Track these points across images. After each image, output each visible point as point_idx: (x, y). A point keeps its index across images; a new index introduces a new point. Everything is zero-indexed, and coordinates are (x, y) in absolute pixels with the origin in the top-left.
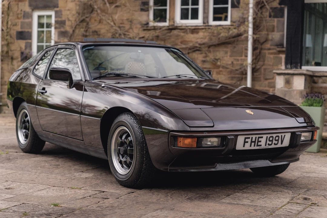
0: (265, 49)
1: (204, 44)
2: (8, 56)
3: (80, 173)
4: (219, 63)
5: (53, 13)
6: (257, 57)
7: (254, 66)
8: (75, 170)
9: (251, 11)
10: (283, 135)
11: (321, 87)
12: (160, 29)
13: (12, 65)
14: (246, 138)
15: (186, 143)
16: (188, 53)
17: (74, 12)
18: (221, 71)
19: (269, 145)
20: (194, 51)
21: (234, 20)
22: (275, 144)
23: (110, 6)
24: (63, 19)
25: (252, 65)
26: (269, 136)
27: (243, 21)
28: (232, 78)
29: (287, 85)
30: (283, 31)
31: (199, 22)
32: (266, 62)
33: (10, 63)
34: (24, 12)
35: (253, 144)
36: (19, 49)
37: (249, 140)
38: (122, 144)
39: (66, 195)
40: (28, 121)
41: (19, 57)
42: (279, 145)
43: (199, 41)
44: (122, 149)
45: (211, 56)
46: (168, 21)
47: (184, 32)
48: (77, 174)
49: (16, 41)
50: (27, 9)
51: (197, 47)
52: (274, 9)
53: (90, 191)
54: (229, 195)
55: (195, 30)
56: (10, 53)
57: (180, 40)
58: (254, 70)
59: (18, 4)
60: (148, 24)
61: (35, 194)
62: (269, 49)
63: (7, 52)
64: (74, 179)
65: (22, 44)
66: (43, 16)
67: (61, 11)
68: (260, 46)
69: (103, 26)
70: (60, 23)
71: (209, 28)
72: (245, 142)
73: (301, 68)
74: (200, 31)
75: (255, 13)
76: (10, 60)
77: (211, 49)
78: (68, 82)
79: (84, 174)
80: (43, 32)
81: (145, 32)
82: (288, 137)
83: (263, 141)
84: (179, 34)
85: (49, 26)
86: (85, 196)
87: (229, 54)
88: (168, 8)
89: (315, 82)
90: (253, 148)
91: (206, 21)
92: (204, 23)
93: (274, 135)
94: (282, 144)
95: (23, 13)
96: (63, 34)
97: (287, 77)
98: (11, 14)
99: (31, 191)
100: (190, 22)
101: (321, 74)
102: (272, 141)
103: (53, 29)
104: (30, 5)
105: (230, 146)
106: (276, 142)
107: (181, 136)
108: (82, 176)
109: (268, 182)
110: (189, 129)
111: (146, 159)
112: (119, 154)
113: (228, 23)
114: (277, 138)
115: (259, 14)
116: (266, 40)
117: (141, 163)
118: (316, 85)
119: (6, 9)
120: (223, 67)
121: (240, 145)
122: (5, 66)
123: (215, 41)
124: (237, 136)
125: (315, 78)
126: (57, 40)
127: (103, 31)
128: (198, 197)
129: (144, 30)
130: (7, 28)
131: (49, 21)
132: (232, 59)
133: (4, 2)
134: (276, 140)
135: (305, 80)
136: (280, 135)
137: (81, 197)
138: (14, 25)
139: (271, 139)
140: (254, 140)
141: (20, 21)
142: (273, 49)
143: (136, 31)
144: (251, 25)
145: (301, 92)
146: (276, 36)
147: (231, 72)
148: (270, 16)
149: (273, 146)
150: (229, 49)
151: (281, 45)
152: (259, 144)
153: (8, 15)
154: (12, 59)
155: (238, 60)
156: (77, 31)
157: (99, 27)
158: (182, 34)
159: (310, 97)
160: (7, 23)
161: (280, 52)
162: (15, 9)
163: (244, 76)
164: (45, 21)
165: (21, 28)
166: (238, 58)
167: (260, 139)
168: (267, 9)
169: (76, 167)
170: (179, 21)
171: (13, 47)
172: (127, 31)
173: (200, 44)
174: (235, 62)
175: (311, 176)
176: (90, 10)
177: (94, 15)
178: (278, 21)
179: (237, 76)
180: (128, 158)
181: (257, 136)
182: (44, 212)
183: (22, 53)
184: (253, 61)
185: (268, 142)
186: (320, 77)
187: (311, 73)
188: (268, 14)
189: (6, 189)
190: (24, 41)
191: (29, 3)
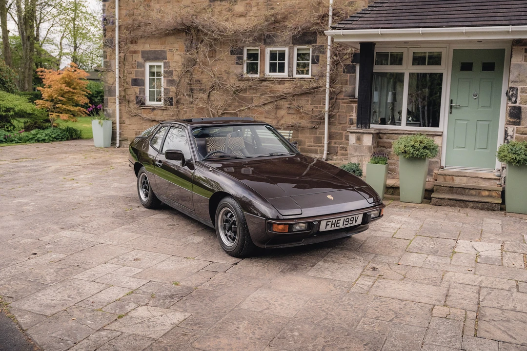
0: (340, 99)
1: (289, 93)
2: (126, 100)
3: (192, 237)
4: (301, 111)
5: (162, 64)
6: (333, 105)
7: (330, 113)
8: (189, 232)
9: (328, 67)
10: (357, 216)
11: (385, 142)
12: (253, 80)
13: (130, 107)
14: (327, 222)
15: (279, 228)
16: (276, 101)
17: (180, 64)
18: (303, 116)
19: (346, 225)
20: (281, 99)
21: (314, 75)
22: (350, 224)
23: (210, 59)
24: (171, 69)
25: (329, 112)
26: (345, 218)
27: (322, 76)
28: (312, 122)
29: (358, 142)
30: (355, 84)
31: (285, 74)
32: (340, 110)
33: (127, 106)
34: (138, 62)
35: (333, 225)
36: (134, 94)
37: (330, 223)
38: (227, 221)
39: (183, 268)
40: (147, 183)
41: (135, 100)
42: (354, 224)
43: (285, 91)
44: (227, 225)
45: (295, 104)
46: (259, 74)
47: (272, 83)
48: (190, 238)
49: (131, 86)
50: (140, 60)
51: (283, 96)
52: (347, 66)
53: (202, 262)
54: (313, 265)
55: (281, 81)
56: (127, 97)
57: (269, 90)
58: (330, 117)
59: (132, 56)
60: (242, 75)
61: (159, 267)
62: (343, 99)
63: (124, 96)
64: (188, 245)
65: (137, 89)
66: (154, 66)
67: (169, 62)
68: (335, 96)
69: (204, 76)
70: (169, 73)
71: (293, 81)
72: (327, 225)
73: (369, 128)
74: (286, 82)
75: (331, 69)
76: (127, 103)
77: (295, 98)
78: (180, 162)
79: (196, 237)
80: (154, 79)
81: (240, 82)
82: (360, 217)
83: (341, 223)
84: (268, 85)
85: (159, 74)
86: (199, 269)
87: (310, 102)
88: (259, 62)
89: (380, 138)
90: (333, 228)
91: (291, 75)
92: (289, 76)
93: (350, 217)
94: (356, 223)
95: (136, 63)
96: (171, 82)
97: (358, 135)
98: (127, 64)
99: (155, 262)
100: (277, 75)
101: (386, 131)
102: (348, 222)
103: (162, 77)
104: (143, 57)
105: (315, 230)
106: (351, 222)
107: (276, 223)
108: (194, 241)
109: (343, 245)
110: (282, 217)
111: (247, 237)
112: (225, 229)
113: (309, 76)
114: (352, 219)
115: (335, 69)
116: (341, 92)
117: (243, 240)
118: (381, 140)
119: (122, 60)
120: (305, 113)
121: (322, 228)
122: (123, 108)
123: (298, 91)
124: (321, 221)
125: (381, 135)
126: (166, 87)
127: (204, 80)
128: (289, 269)
129: (239, 80)
130: (124, 76)
131: (159, 71)
132: (312, 106)
133: (121, 54)
134: (351, 221)
135: (373, 137)
136: (354, 216)
137: (196, 270)
138: (129, 74)
139: (347, 220)
140: (334, 223)
141: (134, 69)
142: (346, 99)
143: (232, 81)
144: (328, 80)
145: (369, 148)
146: (348, 88)
147: (311, 117)
148: (344, 72)
149: (349, 225)
150: (310, 98)
151: (353, 96)
152: (338, 225)
153: (124, 65)
154: (129, 101)
155: (317, 107)
156: (183, 80)
157: (201, 77)
158: (271, 85)
159: (376, 156)
160: (124, 71)
161: (352, 102)
162: (130, 59)
163: (322, 121)
164: (155, 70)
165: (136, 76)
166: (317, 106)
167: (338, 222)
168: (342, 66)
169: (189, 227)
170: (268, 73)
171: (129, 92)
172: (225, 81)
173: (285, 94)
174: (314, 109)
175: (378, 235)
176: (193, 63)
177: (197, 66)
178: (350, 76)
179: (316, 120)
180: (233, 234)
181: (336, 219)
182: (168, 293)
183: (137, 97)
184: (329, 109)
185: (345, 223)
186: (385, 134)
187: (377, 131)
188: (342, 70)
189: (134, 260)
190: (139, 87)
191: (142, 55)
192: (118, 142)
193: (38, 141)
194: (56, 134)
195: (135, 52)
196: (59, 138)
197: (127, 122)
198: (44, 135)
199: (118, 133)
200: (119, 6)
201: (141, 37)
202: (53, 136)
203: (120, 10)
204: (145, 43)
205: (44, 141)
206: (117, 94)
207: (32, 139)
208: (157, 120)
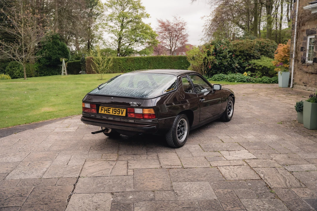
2: (297, 60)
5: (314, 37)
13: (298, 64)
36: (301, 56)
41: (301, 60)
49: (300, 52)
50: (305, 35)
59: (302, 33)
63: (297, 58)
65: (302, 53)
66: (311, 38)
70: (316, 42)
76: (297, 62)
80: (311, 46)
95: (304, 37)
98: (299, 38)
104: (306, 33)
122: (296, 65)
126: (314, 51)
133: (297, 33)
138: (300, 44)
141: (302, 41)
162: (301, 35)
164: (312, 41)
165: (303, 45)
171: (299, 55)
183: (302, 58)
190: (303, 52)
191: (306, 32)
192: (291, 85)
193: (264, 83)
194: (276, 79)
195: (303, 31)
196: (276, 82)
197: (297, 73)
198: (268, 80)
199: (292, 80)
200: (299, 4)
201: (307, 21)
202: (274, 80)
203: (299, 6)
204: (308, 24)
205: (266, 83)
206: (294, 56)
207: (261, 81)
208: (308, 72)
